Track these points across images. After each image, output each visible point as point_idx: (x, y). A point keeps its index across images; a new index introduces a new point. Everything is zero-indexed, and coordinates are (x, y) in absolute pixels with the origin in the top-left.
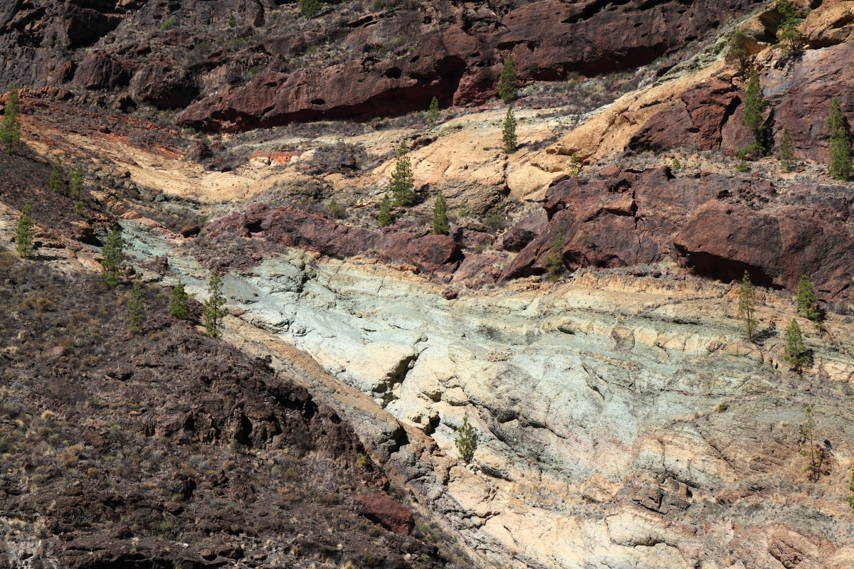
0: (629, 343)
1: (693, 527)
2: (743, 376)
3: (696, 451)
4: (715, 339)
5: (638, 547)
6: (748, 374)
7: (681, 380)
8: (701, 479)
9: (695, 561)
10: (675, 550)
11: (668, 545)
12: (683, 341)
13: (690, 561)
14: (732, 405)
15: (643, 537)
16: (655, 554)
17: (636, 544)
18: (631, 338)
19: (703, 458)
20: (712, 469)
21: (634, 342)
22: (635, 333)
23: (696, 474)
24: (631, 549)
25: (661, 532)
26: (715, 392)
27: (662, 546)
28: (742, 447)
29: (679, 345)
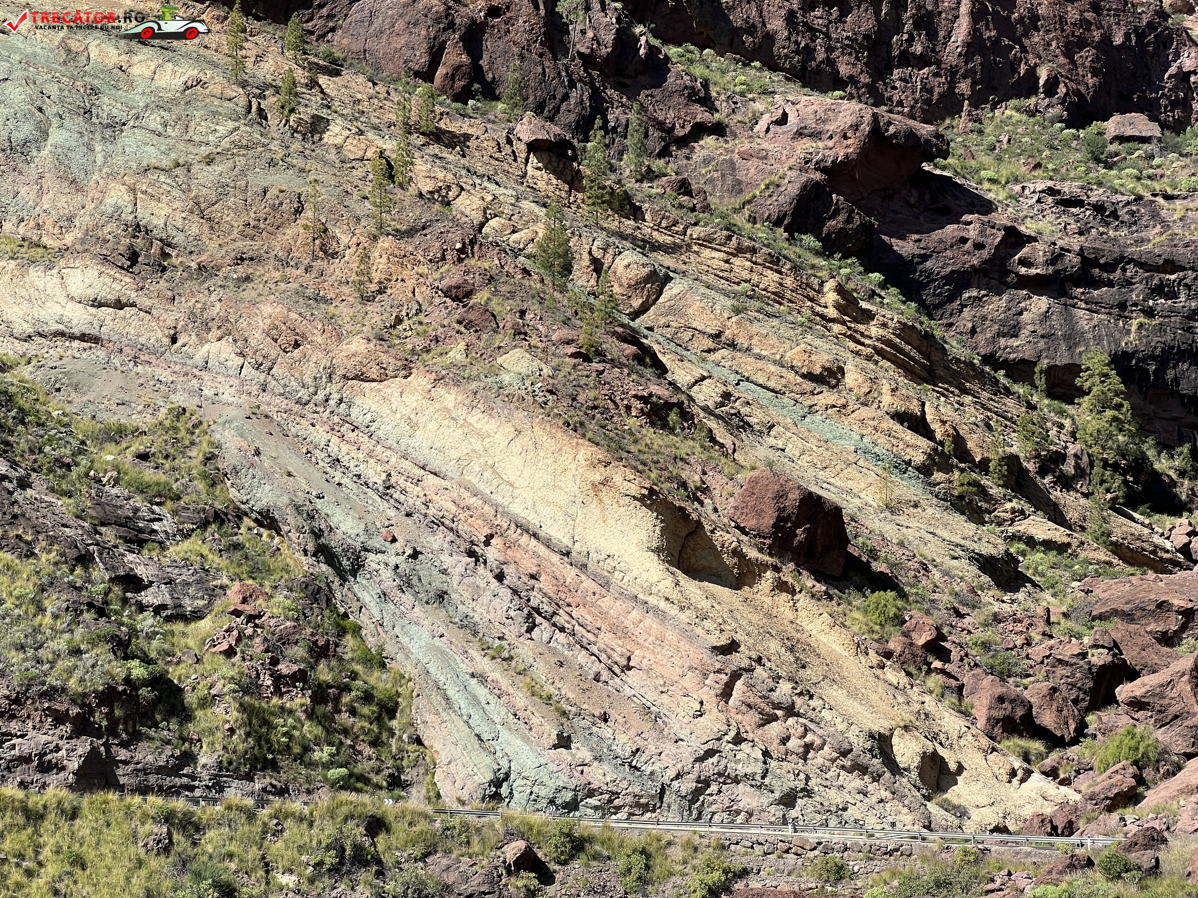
0: (83, 59)
1: (170, 294)
2: (231, 125)
3: (175, 206)
4: (193, 73)
5: (103, 309)
6: (237, 124)
7: (152, 117)
8: (179, 239)
9: (172, 332)
10: (148, 317)
11: (141, 310)
12: (153, 68)
13: (167, 332)
14: (218, 158)
15: (112, 297)
16: (124, 318)
17: (101, 305)
18: (86, 54)
19: (183, 215)
20: (194, 230)
21: (89, 58)
22: (91, 48)
23: (172, 232)
24: (93, 310)
25: (134, 295)
26: (196, 138)
27: (133, 310)
28: (229, 207)
29: (148, 73)
